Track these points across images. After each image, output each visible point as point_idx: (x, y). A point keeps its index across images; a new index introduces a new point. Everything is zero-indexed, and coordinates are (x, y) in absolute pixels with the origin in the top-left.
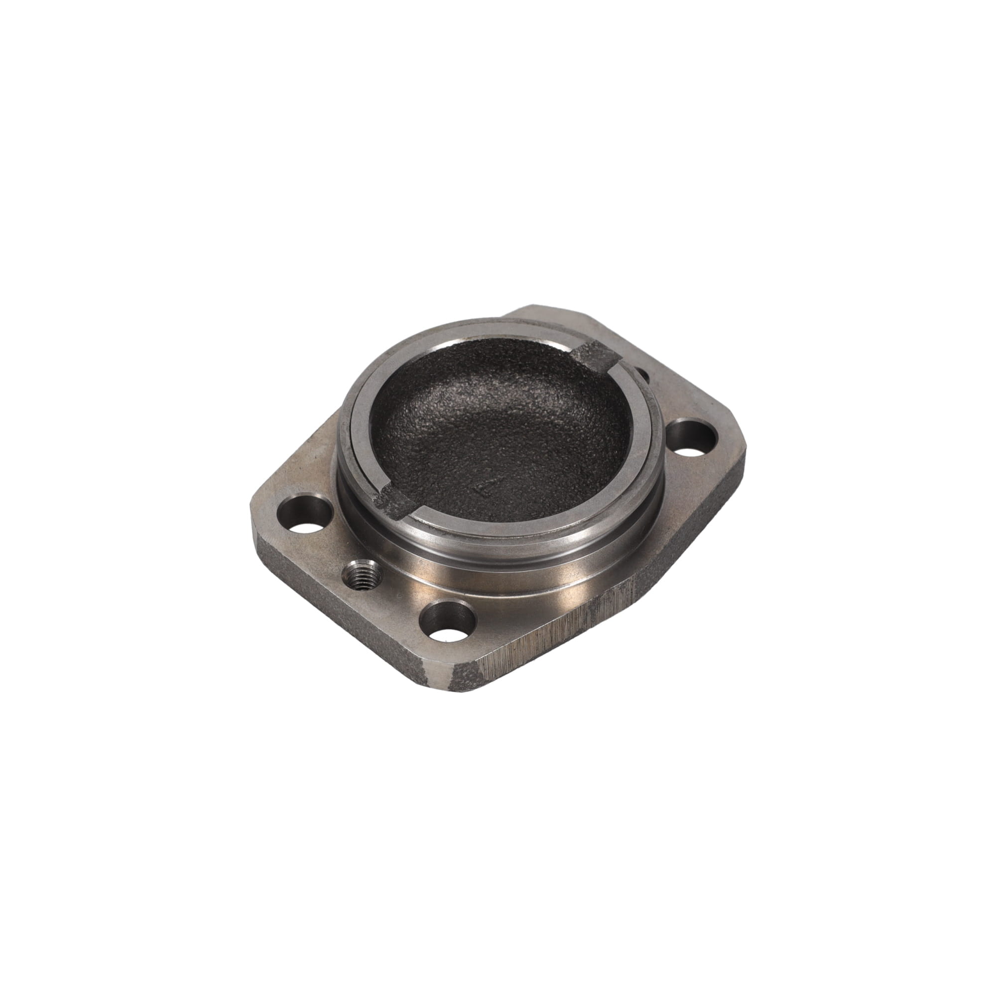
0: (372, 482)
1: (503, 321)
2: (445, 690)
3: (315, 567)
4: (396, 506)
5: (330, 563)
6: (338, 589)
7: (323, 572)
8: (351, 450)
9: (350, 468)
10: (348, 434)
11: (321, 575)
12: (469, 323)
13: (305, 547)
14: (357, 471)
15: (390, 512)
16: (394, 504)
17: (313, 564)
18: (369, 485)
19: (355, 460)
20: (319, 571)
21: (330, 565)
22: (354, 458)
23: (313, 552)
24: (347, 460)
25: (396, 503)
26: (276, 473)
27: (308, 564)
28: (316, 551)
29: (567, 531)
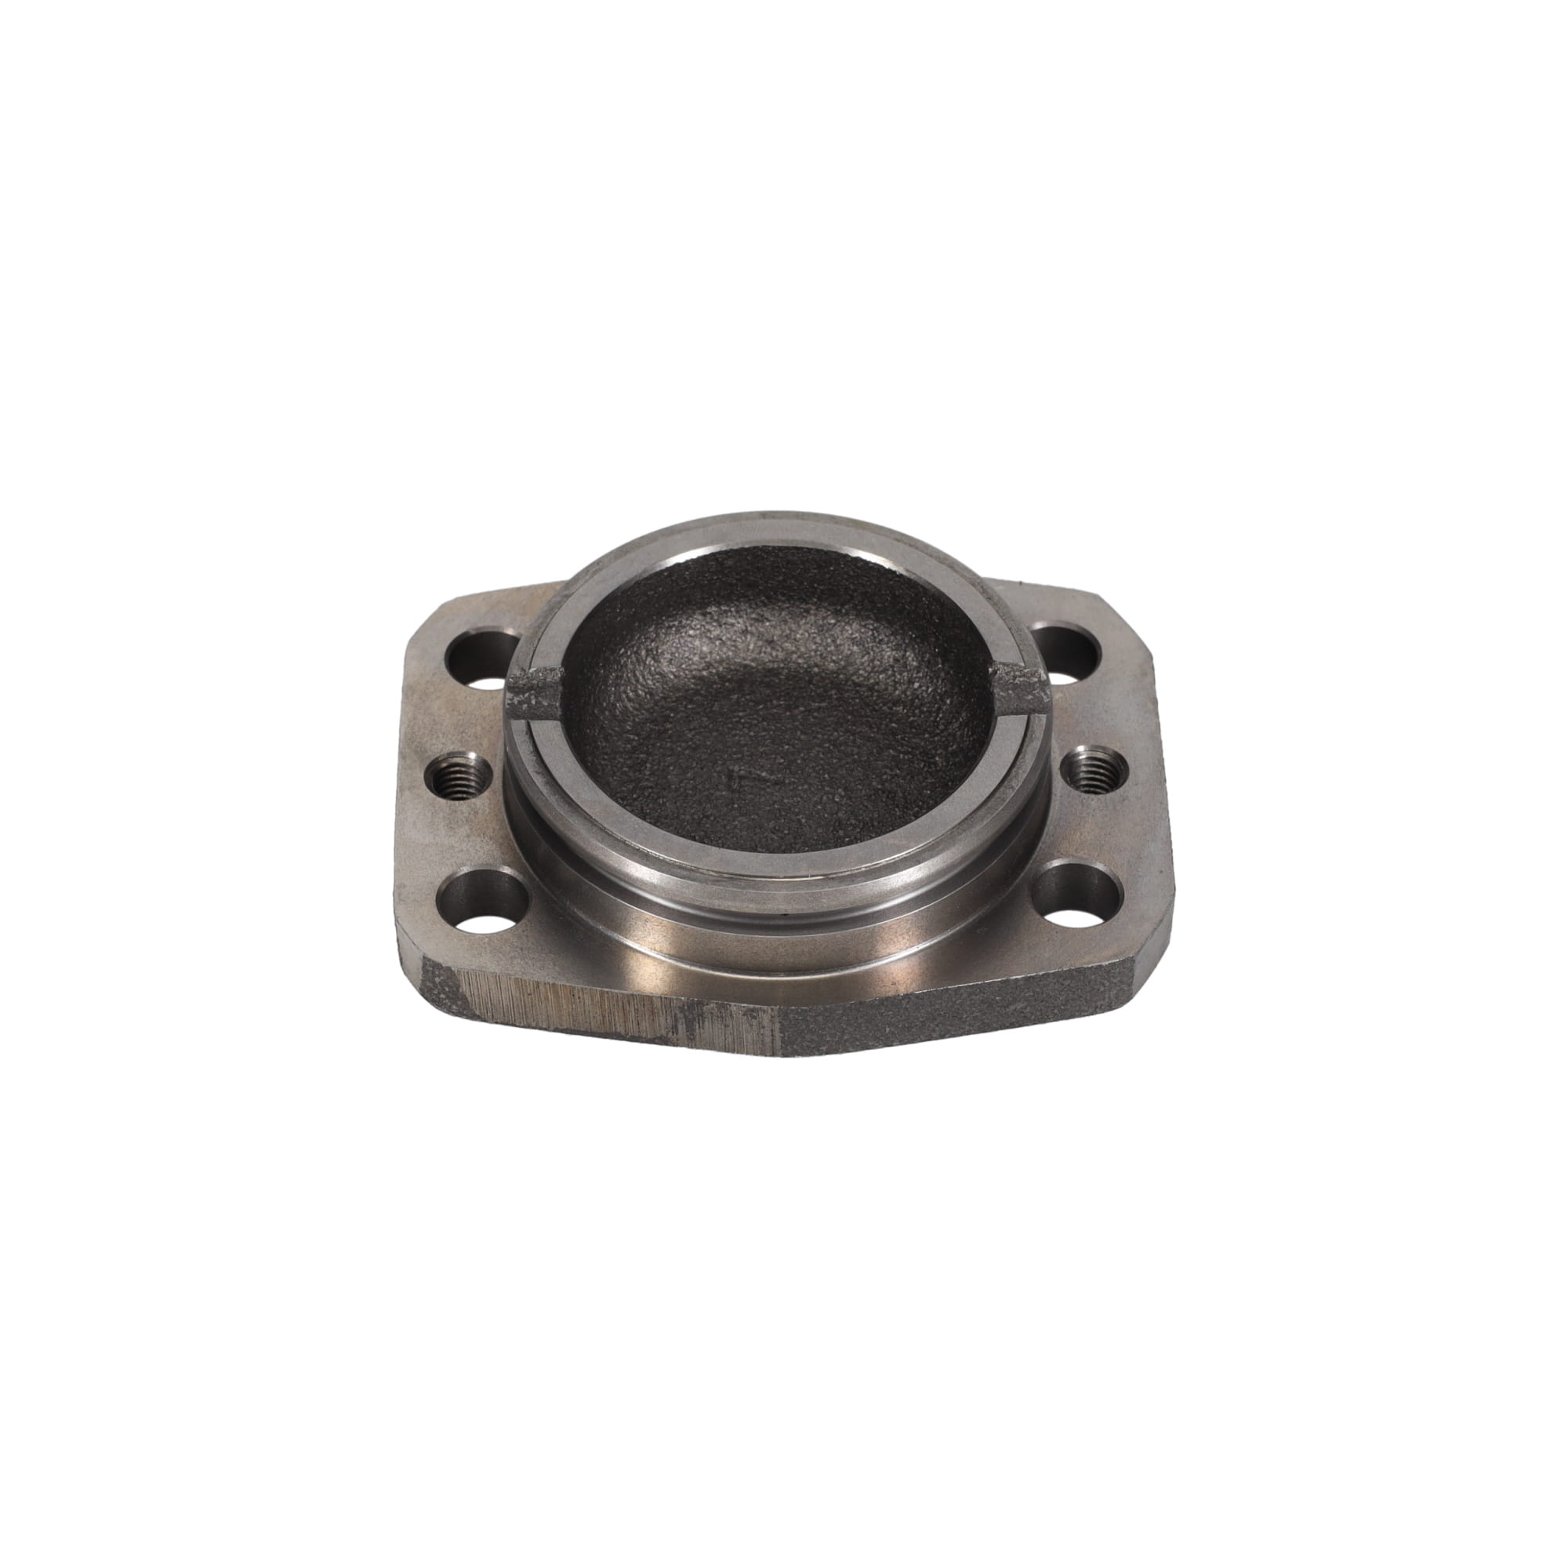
1: (957, 568)
2: (416, 988)
3: (419, 728)
4: (533, 702)
5: (441, 736)
7: (418, 740)
12: (913, 544)
15: (516, 703)
16: (533, 697)
17: (421, 722)
20: (417, 736)
21: (438, 737)
25: (536, 697)
26: (519, 589)
27: (415, 719)
29: (685, 873)
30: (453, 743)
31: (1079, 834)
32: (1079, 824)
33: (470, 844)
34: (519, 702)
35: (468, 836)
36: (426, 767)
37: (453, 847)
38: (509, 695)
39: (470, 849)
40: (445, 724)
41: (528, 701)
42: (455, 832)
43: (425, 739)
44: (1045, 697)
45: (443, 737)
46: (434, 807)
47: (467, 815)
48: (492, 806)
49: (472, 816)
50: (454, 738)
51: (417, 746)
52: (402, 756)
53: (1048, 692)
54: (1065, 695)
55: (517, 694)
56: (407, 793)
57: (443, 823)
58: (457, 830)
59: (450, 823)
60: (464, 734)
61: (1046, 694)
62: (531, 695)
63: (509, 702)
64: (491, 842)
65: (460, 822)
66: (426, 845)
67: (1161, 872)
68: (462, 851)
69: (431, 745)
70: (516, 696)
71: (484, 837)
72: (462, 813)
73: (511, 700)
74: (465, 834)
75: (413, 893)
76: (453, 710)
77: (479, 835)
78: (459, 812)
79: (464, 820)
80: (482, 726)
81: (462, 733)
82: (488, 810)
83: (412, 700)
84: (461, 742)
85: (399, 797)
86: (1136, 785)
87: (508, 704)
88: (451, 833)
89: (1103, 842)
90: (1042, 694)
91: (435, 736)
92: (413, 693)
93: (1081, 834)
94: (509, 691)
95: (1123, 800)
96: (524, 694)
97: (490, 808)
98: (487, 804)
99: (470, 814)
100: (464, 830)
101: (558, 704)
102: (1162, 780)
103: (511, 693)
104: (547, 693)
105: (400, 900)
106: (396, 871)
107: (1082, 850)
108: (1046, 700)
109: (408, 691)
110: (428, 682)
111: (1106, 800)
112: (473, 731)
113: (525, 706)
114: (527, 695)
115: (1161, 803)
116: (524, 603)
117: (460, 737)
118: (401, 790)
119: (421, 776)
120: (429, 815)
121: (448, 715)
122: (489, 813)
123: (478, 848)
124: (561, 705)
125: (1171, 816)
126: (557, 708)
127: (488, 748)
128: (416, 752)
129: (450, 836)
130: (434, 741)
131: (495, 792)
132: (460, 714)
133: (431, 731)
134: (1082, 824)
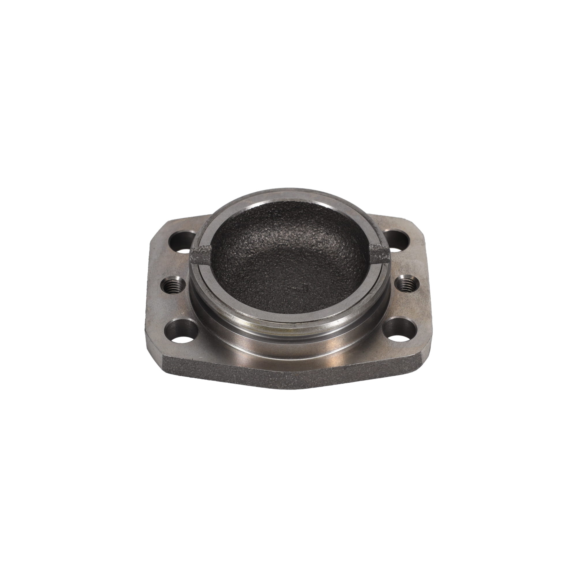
0: (380, 270)
3: (424, 302)
4: (380, 256)
6: (425, 285)
7: (423, 297)
8: (371, 292)
9: (381, 285)
10: (363, 301)
11: (425, 296)
13: (418, 314)
14: (380, 281)
15: (386, 256)
16: (380, 258)
17: (423, 304)
18: (382, 271)
19: (375, 286)
20: (424, 299)
21: (416, 298)
22: (374, 287)
23: (417, 309)
24: (378, 289)
25: (379, 258)
27: (426, 305)
28: (415, 308)
30: (410, 296)
31: (182, 262)
32: (181, 265)
33: (400, 259)
34: (385, 256)
35: (401, 262)
36: (419, 287)
37: (406, 258)
38: (389, 258)
39: (400, 257)
40: (414, 303)
41: (382, 257)
42: (406, 263)
43: (421, 297)
44: (192, 257)
45: (414, 298)
46: (414, 272)
47: (402, 269)
48: (394, 273)
49: (401, 269)
50: (410, 298)
51: (424, 295)
52: (428, 291)
53: (190, 259)
54: (181, 314)
55: (386, 259)
56: (425, 278)
57: (411, 267)
58: (405, 264)
59: (408, 267)
60: (407, 299)
61: (191, 258)
62: (381, 259)
63: (389, 256)
64: (393, 260)
65: (405, 267)
66: (416, 259)
67: (154, 249)
68: (403, 257)
69: (418, 295)
70: (387, 258)
71: (395, 262)
72: (404, 270)
73: (388, 257)
74: (402, 263)
75: (418, 243)
76: (412, 308)
77: (397, 262)
78: (405, 270)
79: (403, 268)
80: (400, 303)
81: (407, 300)
82: (395, 271)
83: (428, 312)
84: (407, 296)
85: (428, 276)
86: (158, 280)
87: (389, 255)
88: (407, 263)
89: (173, 259)
90: (193, 258)
91: (417, 299)
92: (428, 315)
93: (181, 262)
94: (389, 260)
95: (164, 274)
96: (384, 259)
97: (394, 272)
98: (396, 273)
99: (402, 270)
100: (403, 264)
101: (371, 255)
102: (149, 282)
103: (388, 259)
104: (375, 259)
105: (423, 240)
106: (425, 250)
107: (181, 256)
108: (191, 256)
109: (429, 316)
110: (423, 320)
111: (170, 274)
112: (403, 301)
113: (383, 254)
114: (383, 258)
115: (150, 273)
116: (389, 352)
117: (408, 298)
118: (427, 279)
119: (420, 284)
120: (416, 270)
121: (413, 306)
122: (394, 270)
123: (397, 258)
124: (370, 255)
125: (147, 269)
126: (371, 254)
127: (397, 294)
128: (424, 292)
129: (407, 262)
130: (418, 297)
131: (393, 278)
132: (409, 307)
133: (419, 301)
134: (180, 265)
